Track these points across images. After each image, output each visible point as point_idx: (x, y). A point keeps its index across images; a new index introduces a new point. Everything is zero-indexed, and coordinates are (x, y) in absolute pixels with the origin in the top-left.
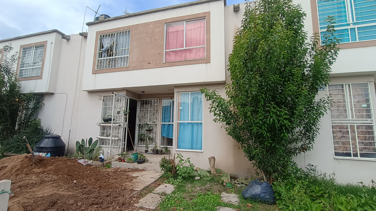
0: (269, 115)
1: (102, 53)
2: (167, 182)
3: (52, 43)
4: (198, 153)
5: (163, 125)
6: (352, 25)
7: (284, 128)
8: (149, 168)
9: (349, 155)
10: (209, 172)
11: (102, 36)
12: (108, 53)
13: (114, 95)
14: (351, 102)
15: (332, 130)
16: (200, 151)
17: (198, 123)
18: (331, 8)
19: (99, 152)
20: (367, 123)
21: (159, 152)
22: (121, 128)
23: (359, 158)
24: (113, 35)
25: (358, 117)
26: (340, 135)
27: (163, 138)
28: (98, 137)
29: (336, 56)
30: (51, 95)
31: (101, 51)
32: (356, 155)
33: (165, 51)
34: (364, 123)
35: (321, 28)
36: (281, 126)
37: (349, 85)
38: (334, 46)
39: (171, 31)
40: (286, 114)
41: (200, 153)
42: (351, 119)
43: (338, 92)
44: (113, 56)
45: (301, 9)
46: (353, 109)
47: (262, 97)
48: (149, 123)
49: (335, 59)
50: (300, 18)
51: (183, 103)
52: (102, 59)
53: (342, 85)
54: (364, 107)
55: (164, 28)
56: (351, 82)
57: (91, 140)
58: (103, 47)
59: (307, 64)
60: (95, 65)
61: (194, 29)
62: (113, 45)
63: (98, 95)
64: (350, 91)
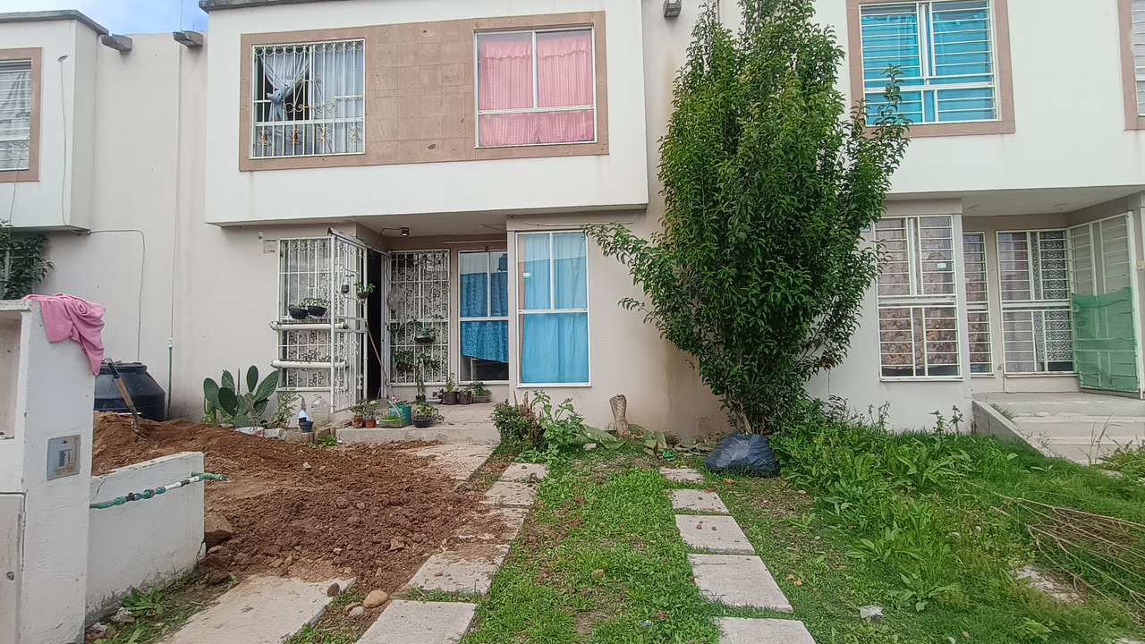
0: (770, 285)
1: (268, 105)
2: (523, 460)
3: (64, 57)
4: (579, 390)
5: (464, 325)
6: (928, 82)
7: (801, 313)
8: (451, 437)
9: (908, 372)
10: (613, 432)
11: (262, 53)
12: (289, 108)
13: (333, 238)
14: (918, 258)
15: (879, 320)
16: (584, 384)
17: (574, 314)
18: (888, 38)
19: (288, 406)
20: (943, 304)
21: (463, 399)
22: (349, 333)
23: (927, 377)
24: (305, 51)
25: (928, 292)
26: (894, 330)
27: (466, 360)
28: (277, 362)
29: (901, 156)
30: (79, 235)
31: (264, 101)
32: (921, 372)
33: (477, 113)
34: (939, 304)
35: (867, 85)
36: (796, 308)
37: (916, 219)
38: (898, 134)
39: (492, 55)
40: (806, 282)
41: (584, 390)
42: (916, 295)
43: (892, 236)
44: (307, 118)
45: (834, 39)
46: (922, 272)
47: (759, 245)
48: (423, 321)
49: (897, 162)
50: (830, 59)
51: (532, 264)
52: (268, 124)
53: (903, 221)
54: (940, 270)
55: (472, 46)
56: (920, 213)
57: (253, 373)
58: (270, 89)
59: (842, 169)
60: (248, 142)
61: (560, 56)
62: (307, 83)
63: (260, 238)
64: (916, 234)
